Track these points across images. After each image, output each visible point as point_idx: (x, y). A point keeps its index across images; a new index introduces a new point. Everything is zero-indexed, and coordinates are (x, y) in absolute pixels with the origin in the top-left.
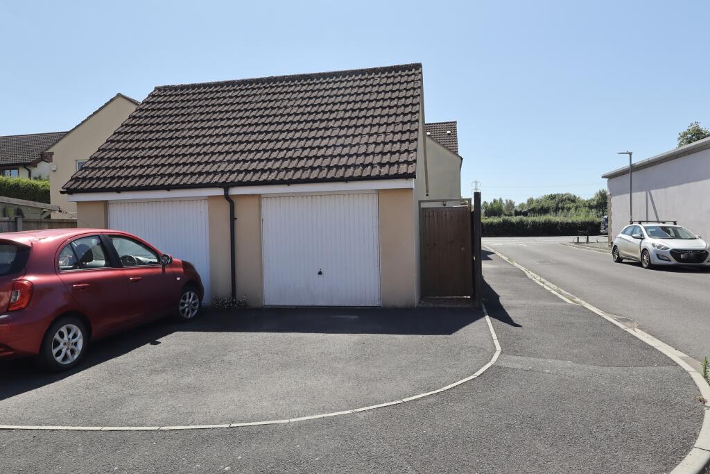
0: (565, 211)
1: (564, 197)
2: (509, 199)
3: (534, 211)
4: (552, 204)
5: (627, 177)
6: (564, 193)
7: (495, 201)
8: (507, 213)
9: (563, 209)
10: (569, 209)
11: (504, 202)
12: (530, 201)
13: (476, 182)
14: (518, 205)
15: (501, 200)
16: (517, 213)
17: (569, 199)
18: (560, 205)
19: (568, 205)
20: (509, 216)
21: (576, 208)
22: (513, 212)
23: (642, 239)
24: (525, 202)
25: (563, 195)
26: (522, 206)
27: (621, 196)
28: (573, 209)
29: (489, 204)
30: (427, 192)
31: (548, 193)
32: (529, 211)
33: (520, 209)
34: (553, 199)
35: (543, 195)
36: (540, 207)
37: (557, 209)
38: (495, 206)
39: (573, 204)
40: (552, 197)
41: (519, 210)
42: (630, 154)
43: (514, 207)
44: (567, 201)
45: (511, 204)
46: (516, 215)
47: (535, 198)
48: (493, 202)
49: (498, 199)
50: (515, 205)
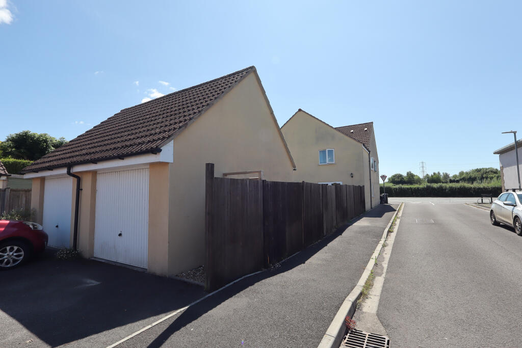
0: (489, 179)
1: (488, 170)
2: (445, 172)
3: (464, 179)
4: (478, 175)
5: (514, 152)
6: (487, 167)
7: (434, 174)
8: (443, 181)
9: (487, 178)
10: (491, 178)
11: (442, 174)
12: (461, 173)
13: (422, 163)
14: (452, 176)
15: (439, 173)
16: (451, 181)
17: (492, 172)
18: (484, 176)
19: (491, 176)
20: (445, 183)
21: (498, 177)
22: (448, 180)
23: (515, 206)
24: (457, 174)
25: (486, 169)
26: (455, 176)
27: (510, 167)
28: (495, 178)
29: (430, 176)
30: (294, 166)
31: (475, 168)
32: (461, 180)
33: (454, 179)
34: (479, 171)
35: (471, 169)
36: (468, 177)
37: (482, 178)
38: (435, 176)
39: (495, 175)
40: (478, 171)
41: (452, 179)
42: (515, 133)
43: (449, 177)
44: (490, 173)
45: (446, 176)
46: (450, 183)
47: (465, 171)
48: (433, 174)
49: (437, 172)
50: (450, 176)
